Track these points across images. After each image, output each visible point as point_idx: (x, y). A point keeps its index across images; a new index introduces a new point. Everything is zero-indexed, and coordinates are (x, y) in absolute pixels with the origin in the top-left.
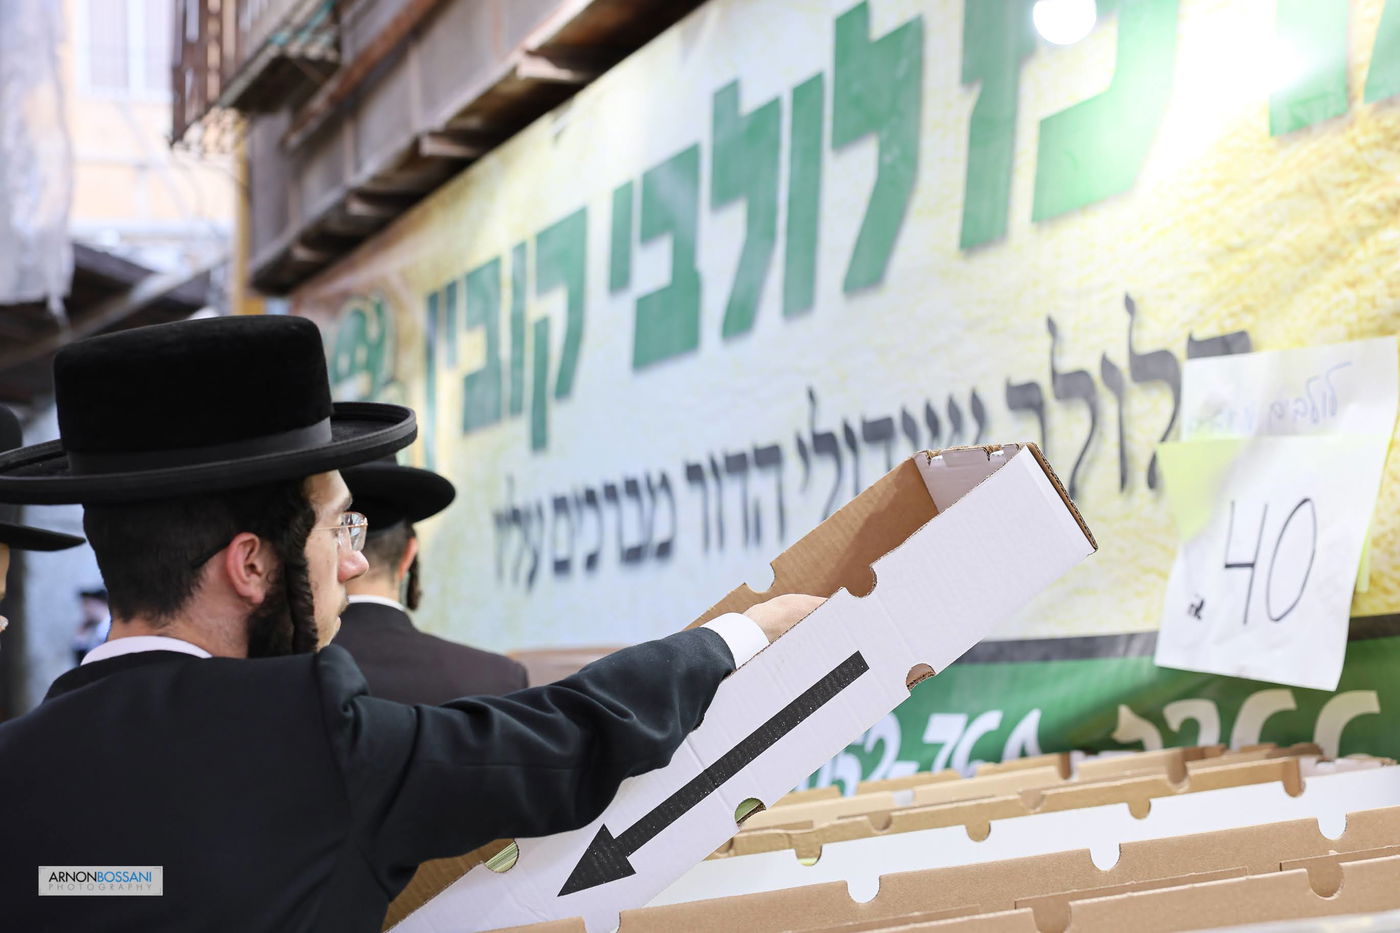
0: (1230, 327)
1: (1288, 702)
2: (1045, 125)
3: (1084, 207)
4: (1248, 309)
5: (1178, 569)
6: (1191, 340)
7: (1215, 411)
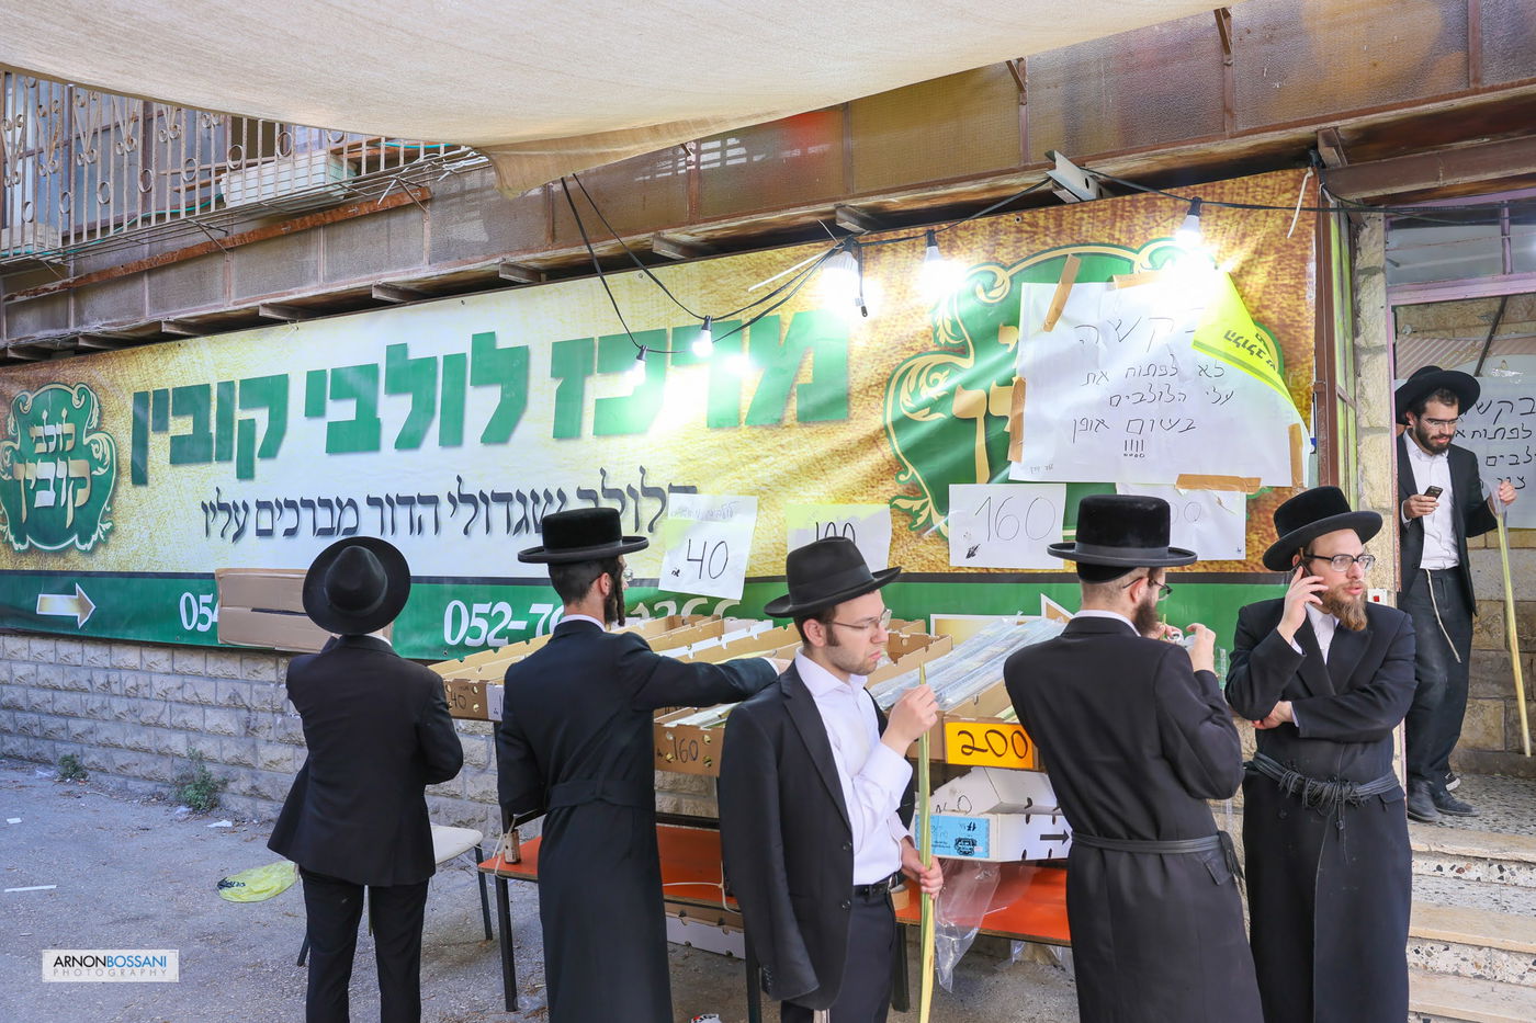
0: (688, 484)
1: (705, 601)
2: (599, 402)
3: (622, 434)
4: (696, 479)
5: (666, 559)
6: (670, 485)
7: (682, 511)
